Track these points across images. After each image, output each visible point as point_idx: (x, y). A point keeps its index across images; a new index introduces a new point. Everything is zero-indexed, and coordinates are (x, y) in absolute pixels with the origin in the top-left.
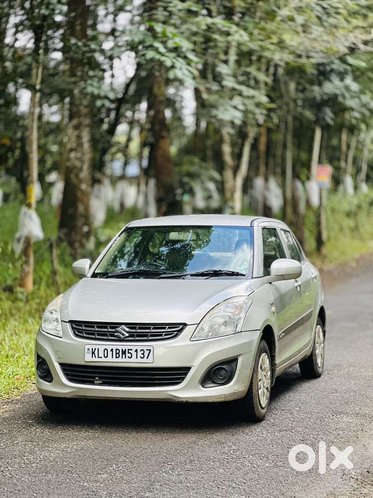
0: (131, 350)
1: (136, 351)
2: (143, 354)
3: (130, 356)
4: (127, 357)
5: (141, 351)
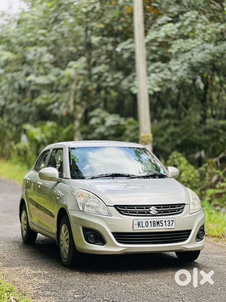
0: (162, 221)
1: (165, 221)
2: (169, 223)
3: (162, 225)
4: (160, 226)
5: (168, 221)
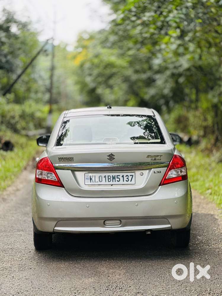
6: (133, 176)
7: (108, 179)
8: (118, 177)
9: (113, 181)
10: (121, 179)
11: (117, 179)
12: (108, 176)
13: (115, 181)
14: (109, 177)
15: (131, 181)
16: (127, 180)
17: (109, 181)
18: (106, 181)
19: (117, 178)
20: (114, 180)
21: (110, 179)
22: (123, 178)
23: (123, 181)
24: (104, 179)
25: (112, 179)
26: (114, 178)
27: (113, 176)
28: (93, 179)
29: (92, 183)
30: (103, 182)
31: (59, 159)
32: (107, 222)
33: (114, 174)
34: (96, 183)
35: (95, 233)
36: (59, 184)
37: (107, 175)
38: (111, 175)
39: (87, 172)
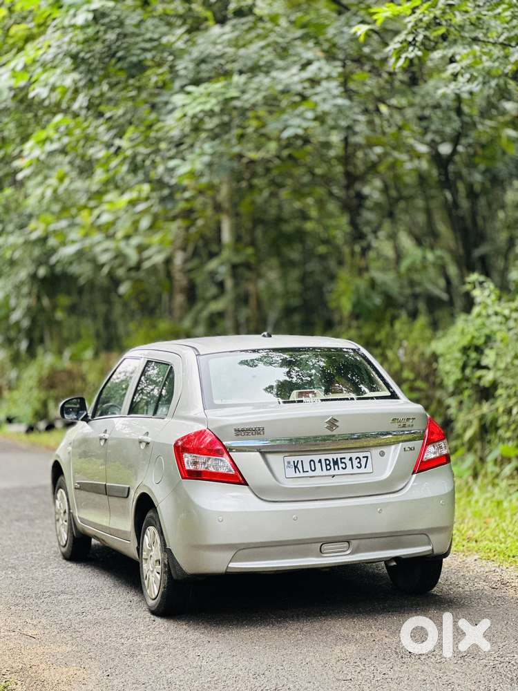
6: (367, 457)
7: (326, 465)
8: (343, 460)
9: (335, 469)
10: (349, 463)
11: (341, 465)
12: (326, 460)
13: (339, 469)
14: (328, 462)
15: (365, 467)
16: (359, 466)
17: (327, 470)
18: (322, 470)
19: (342, 463)
20: (336, 467)
21: (329, 465)
22: (352, 462)
23: (353, 468)
24: (318, 465)
25: (332, 464)
26: (336, 463)
27: (333, 459)
28: (300, 466)
29: (298, 474)
30: (318, 472)
31: (237, 431)
32: (325, 547)
33: (335, 456)
34: (306, 474)
35: (303, 569)
36: (236, 478)
37: (323, 457)
38: (330, 457)
39: (287, 454)
